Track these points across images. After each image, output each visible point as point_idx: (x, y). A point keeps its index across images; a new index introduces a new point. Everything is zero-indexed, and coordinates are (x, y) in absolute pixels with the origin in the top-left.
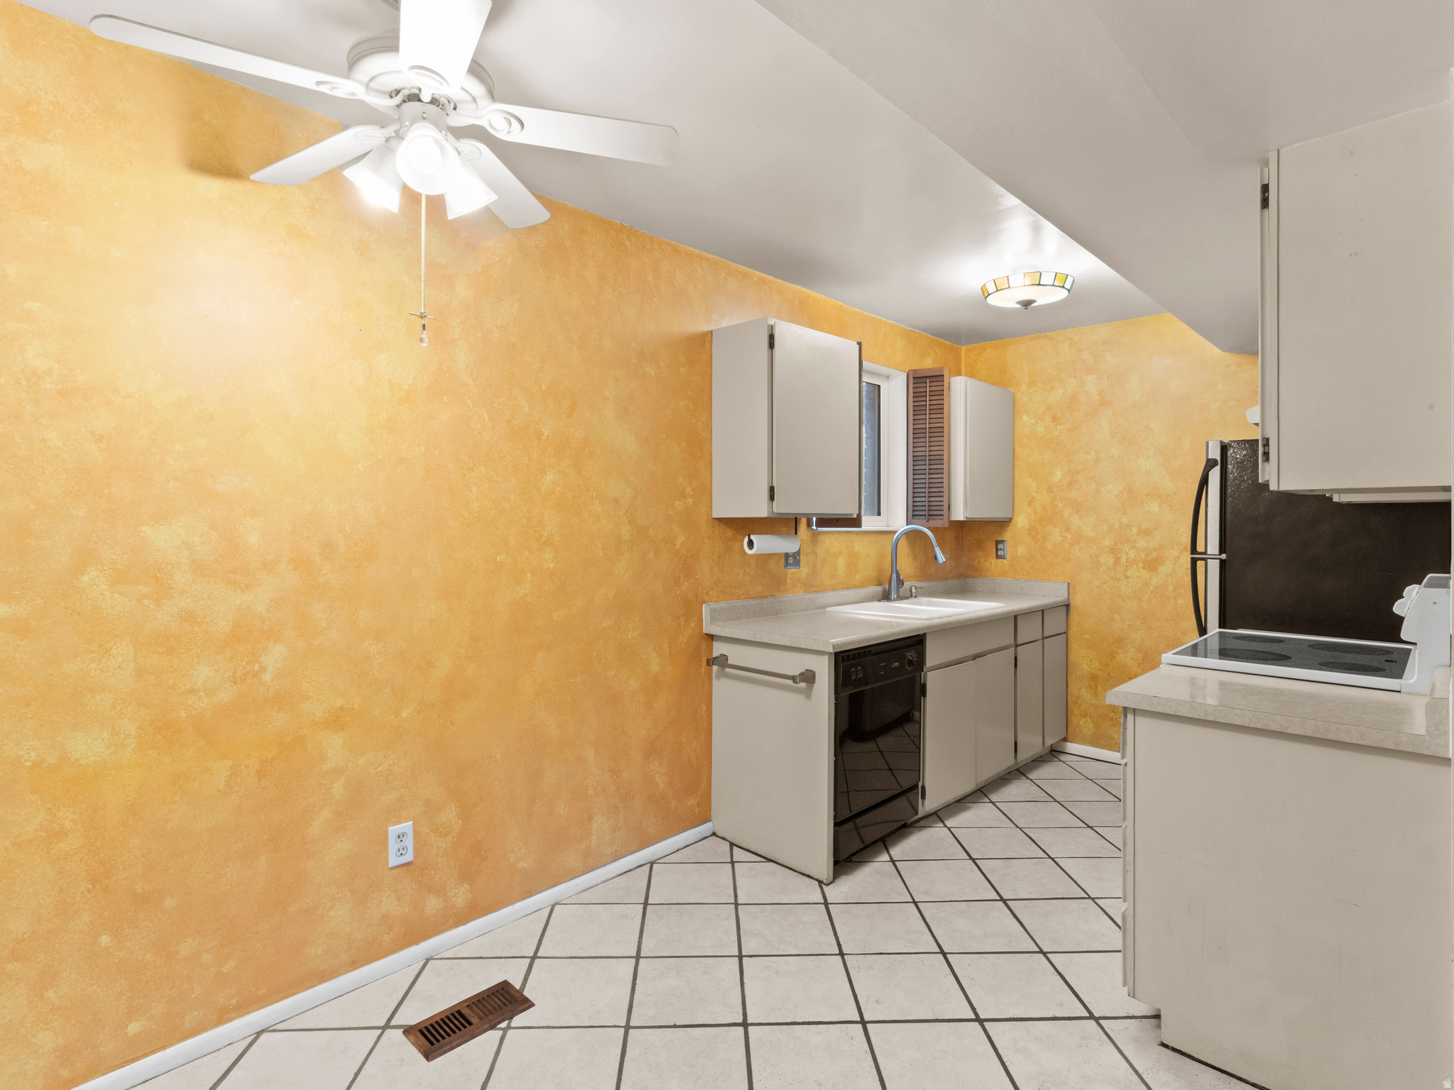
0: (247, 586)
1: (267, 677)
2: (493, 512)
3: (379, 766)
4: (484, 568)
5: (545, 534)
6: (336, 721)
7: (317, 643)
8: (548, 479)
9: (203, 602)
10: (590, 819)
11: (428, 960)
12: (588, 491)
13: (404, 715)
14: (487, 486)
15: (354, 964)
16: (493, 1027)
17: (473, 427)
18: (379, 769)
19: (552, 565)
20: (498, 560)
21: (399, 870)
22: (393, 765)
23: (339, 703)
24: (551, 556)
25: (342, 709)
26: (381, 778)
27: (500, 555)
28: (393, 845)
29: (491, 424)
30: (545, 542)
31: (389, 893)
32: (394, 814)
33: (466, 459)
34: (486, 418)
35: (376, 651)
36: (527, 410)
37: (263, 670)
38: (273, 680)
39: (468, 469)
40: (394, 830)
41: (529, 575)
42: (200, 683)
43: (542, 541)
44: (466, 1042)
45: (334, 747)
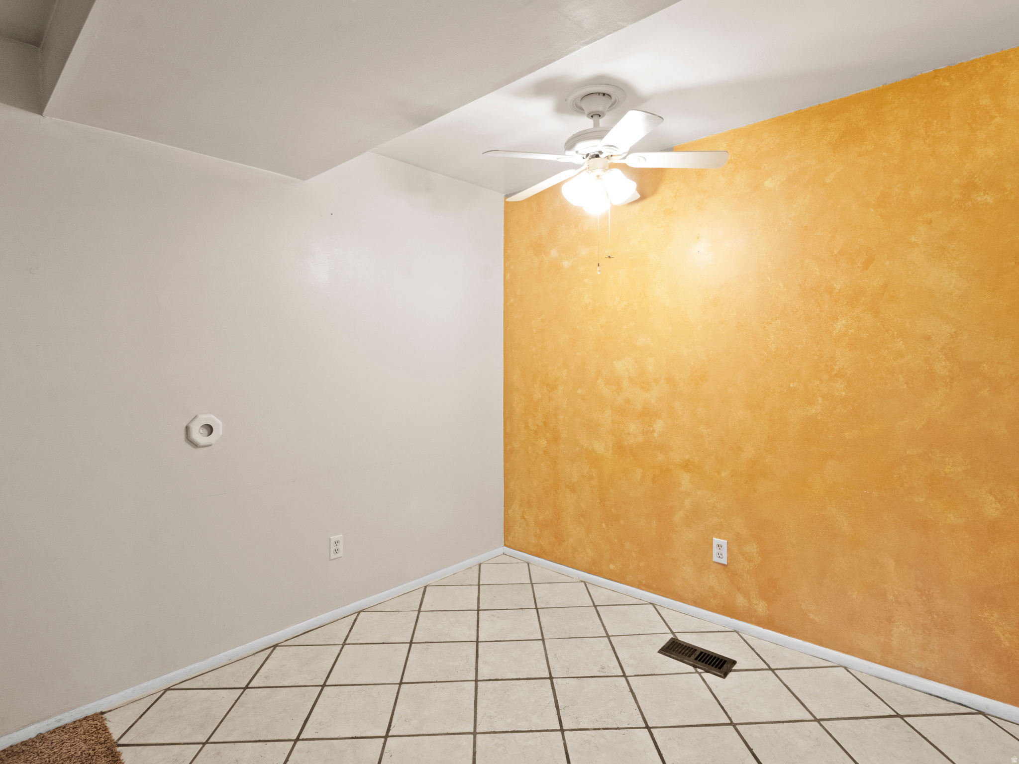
0: (648, 390)
1: (656, 435)
2: (788, 351)
3: (709, 499)
4: (779, 391)
5: (836, 368)
6: (686, 466)
7: (677, 422)
8: (840, 325)
9: (632, 395)
10: (890, 620)
11: (735, 631)
12: (887, 331)
13: (723, 475)
14: (782, 333)
15: (696, 604)
16: (695, 667)
17: (771, 294)
18: (709, 501)
19: (844, 393)
20: (791, 386)
21: (719, 566)
22: (717, 503)
23: (687, 457)
24: (843, 386)
25: (689, 460)
26: (710, 507)
27: (793, 382)
28: (715, 550)
29: (786, 289)
30: (836, 374)
31: (714, 576)
32: (718, 530)
33: (766, 316)
34: (782, 286)
35: (706, 433)
36: (818, 273)
37: (654, 431)
38: (658, 437)
39: (767, 323)
40: (716, 541)
41: (820, 399)
42: (631, 431)
43: (833, 373)
44: (678, 660)
45: (685, 480)
